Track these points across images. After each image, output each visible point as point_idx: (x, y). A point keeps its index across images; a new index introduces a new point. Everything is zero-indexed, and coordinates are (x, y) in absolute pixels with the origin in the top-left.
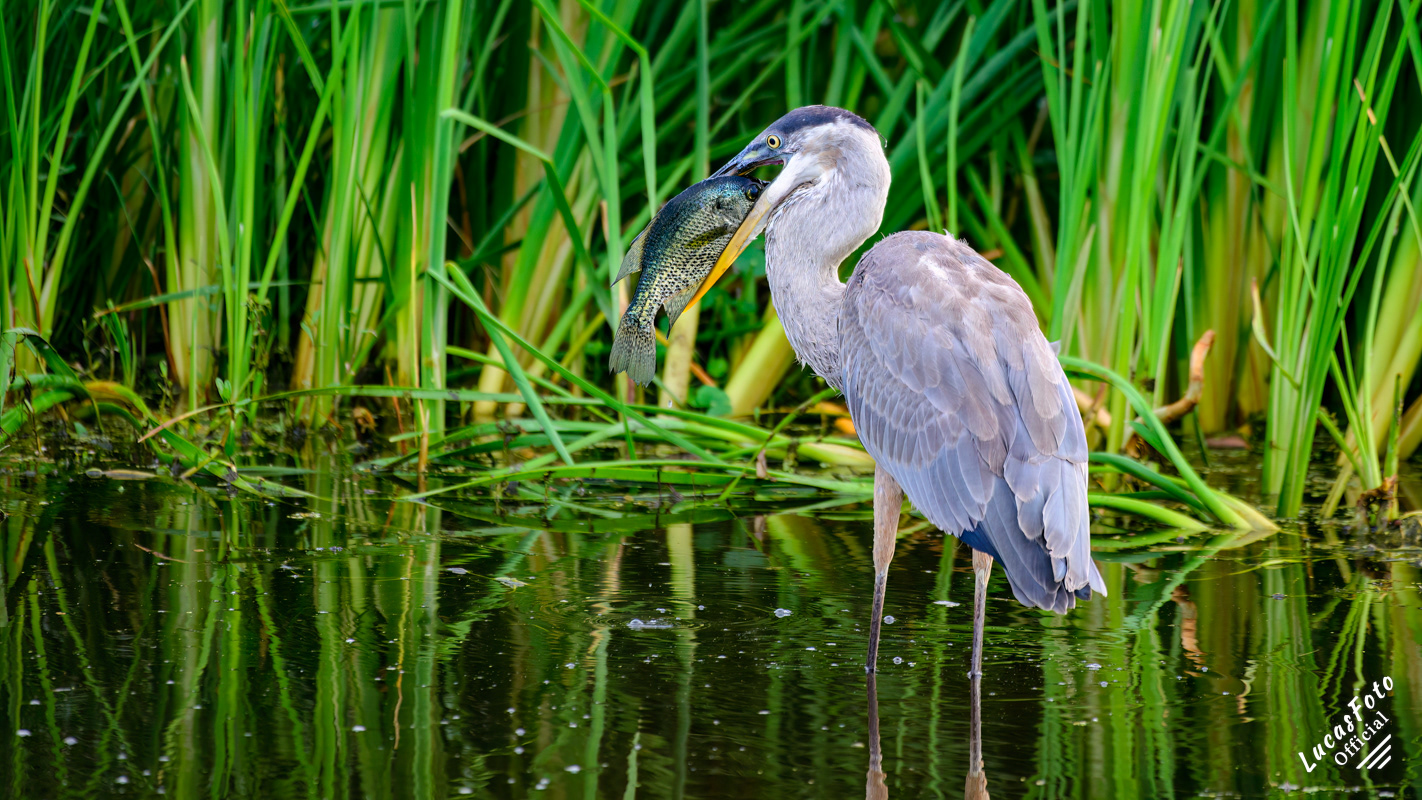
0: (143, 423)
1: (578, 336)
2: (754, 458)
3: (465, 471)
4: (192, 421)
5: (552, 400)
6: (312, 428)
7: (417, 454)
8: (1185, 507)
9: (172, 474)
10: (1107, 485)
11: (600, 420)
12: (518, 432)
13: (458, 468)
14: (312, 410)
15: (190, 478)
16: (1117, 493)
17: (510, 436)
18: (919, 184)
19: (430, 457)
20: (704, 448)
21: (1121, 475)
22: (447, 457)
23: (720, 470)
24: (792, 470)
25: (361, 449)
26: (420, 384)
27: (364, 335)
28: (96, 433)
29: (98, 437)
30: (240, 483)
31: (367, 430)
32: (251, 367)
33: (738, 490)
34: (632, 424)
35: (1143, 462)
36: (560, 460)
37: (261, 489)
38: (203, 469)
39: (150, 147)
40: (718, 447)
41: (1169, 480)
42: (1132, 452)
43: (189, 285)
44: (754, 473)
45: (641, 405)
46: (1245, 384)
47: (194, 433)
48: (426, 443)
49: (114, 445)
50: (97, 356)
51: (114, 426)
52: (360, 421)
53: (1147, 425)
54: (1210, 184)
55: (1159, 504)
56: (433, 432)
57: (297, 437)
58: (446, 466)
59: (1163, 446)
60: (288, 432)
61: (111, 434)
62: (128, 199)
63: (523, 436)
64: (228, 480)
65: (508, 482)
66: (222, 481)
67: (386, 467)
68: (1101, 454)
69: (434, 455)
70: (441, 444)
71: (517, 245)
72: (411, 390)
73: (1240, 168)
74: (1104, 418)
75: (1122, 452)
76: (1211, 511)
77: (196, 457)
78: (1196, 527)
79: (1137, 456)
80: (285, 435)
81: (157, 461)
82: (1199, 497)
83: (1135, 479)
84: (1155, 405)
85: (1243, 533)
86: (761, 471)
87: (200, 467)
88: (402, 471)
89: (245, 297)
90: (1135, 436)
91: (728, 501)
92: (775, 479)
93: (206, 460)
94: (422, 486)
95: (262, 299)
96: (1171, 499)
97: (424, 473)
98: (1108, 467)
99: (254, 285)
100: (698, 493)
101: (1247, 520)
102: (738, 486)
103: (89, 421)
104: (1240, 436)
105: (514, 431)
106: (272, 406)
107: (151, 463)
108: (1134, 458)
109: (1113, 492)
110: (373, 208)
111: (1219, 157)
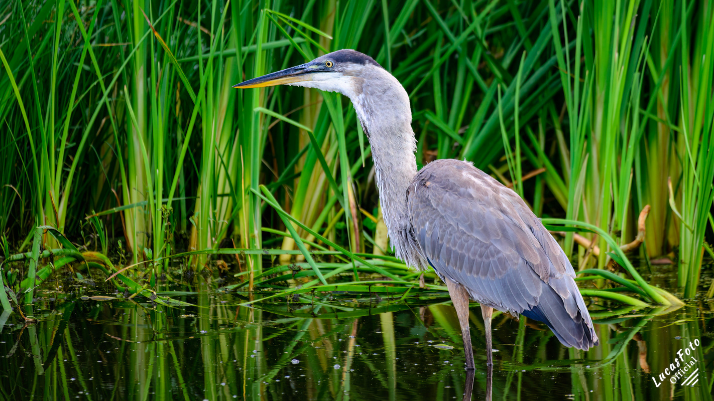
0: (110, 272)
1: (332, 220)
2: (418, 278)
3: (273, 290)
4: (136, 270)
5: (316, 252)
6: (197, 271)
7: (248, 282)
8: (638, 295)
9: (124, 297)
10: (599, 285)
11: (341, 262)
12: (299, 269)
13: (269, 289)
14: (197, 262)
15: (133, 299)
16: (603, 289)
17: (296, 271)
18: (501, 137)
19: (255, 284)
20: (394, 274)
21: (605, 280)
22: (264, 283)
23: (402, 285)
24: (439, 284)
25: (221, 281)
26: (249, 247)
27: (223, 223)
28: (87, 278)
29: (88, 280)
30: (158, 300)
31: (224, 271)
32: (165, 241)
33: (410, 294)
34: (357, 263)
35: (616, 273)
36: (321, 283)
37: (169, 303)
38: (139, 293)
39: (113, 133)
40: (402, 273)
41: (629, 281)
42: (610, 268)
43: (135, 201)
44: (418, 286)
45: (363, 253)
46: (671, 231)
47: (137, 276)
48: (252, 276)
49: (96, 284)
50: (88, 238)
51: (97, 274)
52: (220, 267)
53: (617, 255)
54: (648, 130)
55: (624, 294)
56: (256, 271)
57: (189, 276)
58: (264, 288)
59: (625, 265)
60: (184, 273)
61: (95, 278)
62: (103, 160)
63: (302, 271)
64: (152, 299)
65: (293, 294)
66: (149, 299)
67: (233, 289)
68: (595, 270)
69: (257, 282)
70: (261, 277)
71: (299, 175)
72: (244, 250)
73: (663, 122)
74: (597, 251)
75: (606, 268)
76: (650, 297)
77: (136, 288)
78: (643, 305)
79: (613, 270)
80: (183, 275)
81: (117, 291)
82: (644, 290)
83: (612, 282)
84: (621, 244)
85: (667, 307)
86: (421, 284)
87: (138, 293)
88: (241, 291)
89: (160, 206)
90: (612, 260)
91: (405, 300)
92: (429, 288)
93: (141, 289)
94: (251, 298)
95: (169, 207)
96: (630, 291)
97: (252, 292)
98: (599, 276)
99: (165, 200)
100: (390, 297)
101: (669, 301)
102: (410, 293)
103: (84, 272)
104: (669, 258)
105: (297, 269)
106: (178, 261)
107: (114, 292)
108: (611, 271)
109: (602, 289)
110: (225, 159)
111: (652, 117)
